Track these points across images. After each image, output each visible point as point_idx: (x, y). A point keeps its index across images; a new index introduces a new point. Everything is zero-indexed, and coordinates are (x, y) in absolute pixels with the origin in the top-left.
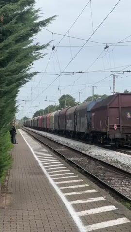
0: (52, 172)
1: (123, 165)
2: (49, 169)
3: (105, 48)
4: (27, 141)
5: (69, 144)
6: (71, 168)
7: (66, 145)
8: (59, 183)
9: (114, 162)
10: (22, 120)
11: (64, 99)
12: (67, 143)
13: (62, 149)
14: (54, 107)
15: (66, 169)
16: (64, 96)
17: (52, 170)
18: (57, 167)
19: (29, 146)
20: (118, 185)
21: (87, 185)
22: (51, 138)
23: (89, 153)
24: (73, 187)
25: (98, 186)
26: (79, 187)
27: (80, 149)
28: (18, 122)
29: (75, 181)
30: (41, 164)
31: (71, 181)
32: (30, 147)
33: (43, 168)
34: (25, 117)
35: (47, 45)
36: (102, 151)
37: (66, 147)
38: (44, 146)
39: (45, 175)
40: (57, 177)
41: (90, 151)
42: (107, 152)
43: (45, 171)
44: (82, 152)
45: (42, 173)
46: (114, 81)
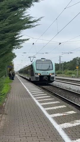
8: (44, 104)
9: (68, 89)
15: (44, 93)
17: (35, 94)
20: (77, 101)
21: (65, 106)
24: (55, 108)
25: (61, 99)
28: (16, 72)
30: (28, 91)
31: (51, 103)
33: (29, 93)
39: (31, 97)
40: (40, 99)
45: (29, 96)
46: (60, 58)
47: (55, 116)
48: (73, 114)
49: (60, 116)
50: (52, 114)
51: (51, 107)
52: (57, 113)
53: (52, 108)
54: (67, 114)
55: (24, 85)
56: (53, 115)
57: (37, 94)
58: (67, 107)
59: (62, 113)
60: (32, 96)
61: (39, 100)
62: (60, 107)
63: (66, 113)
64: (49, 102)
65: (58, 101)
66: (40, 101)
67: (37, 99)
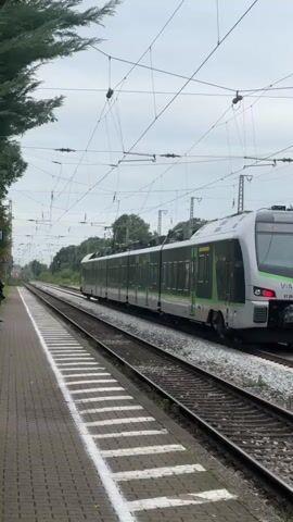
0: (93, 411)
1: (275, 394)
2: (86, 400)
3: (235, 101)
4: (35, 317)
5: (132, 329)
6: (145, 398)
7: (125, 330)
8: (118, 453)
9: (251, 384)
10: (26, 267)
11: (124, 225)
12: (129, 326)
13: (118, 341)
14: (102, 240)
16: (124, 218)
17: (92, 405)
18: (107, 394)
19: (37, 329)
20: (273, 457)
21: (200, 468)
22: (91, 311)
23: (185, 355)
24: (157, 473)
26: (175, 476)
27: (161, 343)
28: (19, 271)
29: (161, 449)
30: (62, 384)
31: (149, 450)
32: (39, 333)
33: (67, 395)
34: (35, 261)
35: (104, 11)
36: (215, 351)
37: (126, 336)
38: (73, 332)
39: (71, 419)
40: (107, 429)
41: (186, 349)
42: (229, 354)
43: (72, 407)
44: (167, 350)
45: (65, 414)
46: (241, 189)
47: (148, 508)
48: (222, 502)
49: (167, 509)
50: (137, 498)
51: (145, 468)
52: (160, 494)
53: (146, 471)
54: (194, 502)
55: (49, 354)
56: (143, 501)
57: (101, 405)
58: (209, 471)
59: (178, 497)
60: (76, 416)
61: (100, 436)
62: (180, 469)
63: (194, 498)
64: (139, 445)
65: (179, 442)
66: (105, 439)
67: (93, 430)
